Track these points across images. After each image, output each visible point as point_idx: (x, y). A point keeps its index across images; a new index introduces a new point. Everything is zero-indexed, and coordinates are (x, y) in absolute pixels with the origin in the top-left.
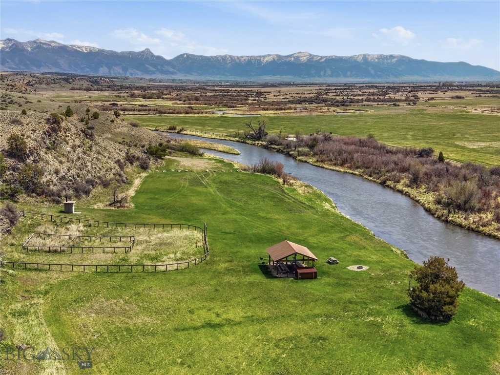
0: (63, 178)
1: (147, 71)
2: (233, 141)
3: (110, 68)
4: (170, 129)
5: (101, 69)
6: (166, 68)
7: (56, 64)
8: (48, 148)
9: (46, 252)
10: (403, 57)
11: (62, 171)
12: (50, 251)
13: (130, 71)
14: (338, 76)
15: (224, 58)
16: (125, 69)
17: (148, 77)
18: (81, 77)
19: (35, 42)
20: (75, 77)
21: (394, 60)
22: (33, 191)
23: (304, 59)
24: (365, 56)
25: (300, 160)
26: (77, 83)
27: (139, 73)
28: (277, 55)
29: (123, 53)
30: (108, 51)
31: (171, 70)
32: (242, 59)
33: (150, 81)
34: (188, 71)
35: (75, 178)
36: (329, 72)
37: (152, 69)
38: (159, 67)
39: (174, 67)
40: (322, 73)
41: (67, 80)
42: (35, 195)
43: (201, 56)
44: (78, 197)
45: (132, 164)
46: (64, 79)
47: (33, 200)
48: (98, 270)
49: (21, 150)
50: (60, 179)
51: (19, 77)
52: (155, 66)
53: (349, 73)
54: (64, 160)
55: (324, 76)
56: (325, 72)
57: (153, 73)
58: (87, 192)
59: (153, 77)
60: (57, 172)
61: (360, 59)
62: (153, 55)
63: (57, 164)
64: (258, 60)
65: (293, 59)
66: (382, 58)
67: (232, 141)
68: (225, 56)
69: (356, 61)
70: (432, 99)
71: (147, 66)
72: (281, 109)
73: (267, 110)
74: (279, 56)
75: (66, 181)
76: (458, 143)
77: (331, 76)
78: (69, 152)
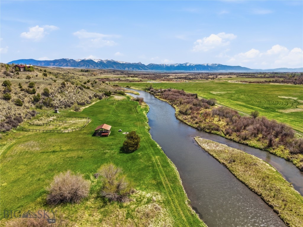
0: (62, 102)
1: (139, 69)
3: (129, 68)
4: (127, 87)
5: (126, 68)
6: (146, 68)
7: (113, 67)
8: (59, 93)
9: (36, 125)
10: (220, 64)
11: (61, 100)
12: (37, 125)
13: (135, 69)
14: (199, 70)
16: (133, 68)
17: (139, 71)
18: (119, 71)
19: (107, 60)
20: (117, 71)
21: (217, 65)
22: (49, 106)
23: (188, 65)
25: (155, 97)
26: (117, 73)
27: (137, 69)
30: (128, 63)
31: (147, 69)
32: (169, 65)
33: (140, 72)
34: (152, 69)
35: (66, 102)
36: (196, 69)
37: (141, 68)
38: (143, 68)
39: (148, 68)
40: (194, 69)
41: (114, 72)
42: (49, 107)
43: (156, 64)
44: (65, 108)
45: (96, 97)
46: (113, 71)
47: (47, 109)
48: (44, 132)
49: (48, 93)
50: (60, 102)
51: (98, 71)
52: (142, 67)
53: (202, 69)
54: (64, 96)
55: (194, 70)
56: (195, 69)
57: (142, 69)
58: (70, 106)
59: (141, 71)
60: (59, 100)
61: (206, 65)
62: (142, 64)
63: (60, 97)
65: (184, 65)
66: (213, 65)
69: (204, 66)
70: (221, 78)
72: (169, 81)
73: (164, 81)
75: (62, 103)
76: (211, 92)
77: (197, 70)
78: (67, 94)
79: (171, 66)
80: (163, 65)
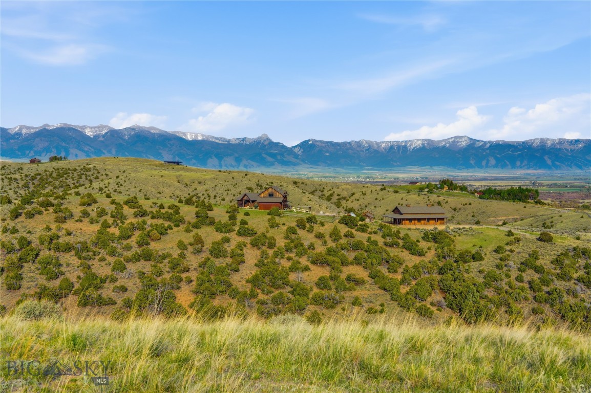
1: (263, 162)
3: (221, 159)
5: (210, 160)
6: (288, 158)
7: (159, 156)
13: (244, 162)
14: (504, 166)
16: (239, 161)
21: (580, 146)
23: (462, 145)
24: (543, 140)
27: (255, 164)
34: (315, 161)
36: (493, 161)
39: (296, 157)
40: (484, 163)
43: (331, 142)
53: (518, 163)
55: (487, 166)
56: (488, 161)
57: (272, 164)
64: (403, 146)
65: (448, 144)
68: (361, 142)
71: (264, 156)
77: (496, 166)
79: (391, 148)
80: (359, 144)
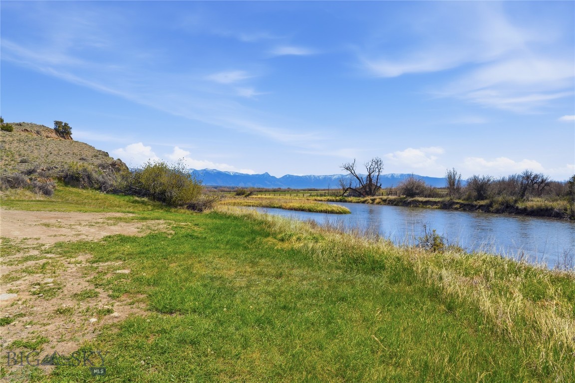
2: (321, 201)
15: (310, 176)
19: (205, 170)
24: (392, 174)
28: (340, 175)
29: (252, 175)
32: (321, 177)
37: (269, 183)
38: (273, 182)
43: (297, 176)
52: (270, 181)
61: (389, 176)
64: (330, 178)
67: (319, 201)
68: (311, 176)
71: (266, 182)
74: (342, 175)
